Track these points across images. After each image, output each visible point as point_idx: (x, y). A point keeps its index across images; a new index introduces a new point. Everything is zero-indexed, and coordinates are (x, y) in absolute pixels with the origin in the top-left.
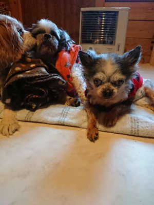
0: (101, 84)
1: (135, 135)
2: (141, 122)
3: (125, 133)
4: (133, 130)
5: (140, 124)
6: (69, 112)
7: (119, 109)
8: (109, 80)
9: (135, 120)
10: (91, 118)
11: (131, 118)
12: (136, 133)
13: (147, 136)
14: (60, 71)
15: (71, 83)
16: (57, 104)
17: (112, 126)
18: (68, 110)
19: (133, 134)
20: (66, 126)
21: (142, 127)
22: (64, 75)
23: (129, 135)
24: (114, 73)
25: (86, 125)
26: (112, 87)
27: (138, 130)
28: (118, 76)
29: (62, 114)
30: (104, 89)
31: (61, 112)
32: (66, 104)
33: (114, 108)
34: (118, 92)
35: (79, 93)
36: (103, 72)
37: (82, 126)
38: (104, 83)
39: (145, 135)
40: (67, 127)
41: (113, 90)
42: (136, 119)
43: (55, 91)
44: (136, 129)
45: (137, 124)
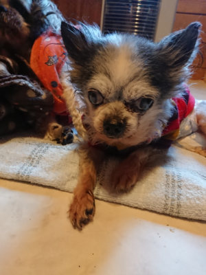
0: (102, 103)
1: (172, 214)
2: (185, 185)
3: (151, 208)
4: (169, 203)
5: (183, 191)
6: (44, 155)
7: (143, 156)
8: (119, 96)
9: (174, 181)
10: (85, 172)
11: (167, 176)
13: (197, 218)
14: (37, 72)
15: (60, 98)
16: (28, 136)
17: (126, 190)
18: (44, 152)
19: (168, 212)
20: (34, 184)
21: (188, 198)
22: (46, 80)
23: (159, 213)
24: (131, 80)
25: (73, 184)
27: (179, 206)
28: (142, 88)
29: (29, 158)
30: (106, 115)
31: (28, 154)
32: (46, 137)
34: (139, 124)
35: (74, 118)
36: (108, 75)
37: (66, 187)
38: (108, 102)
39: (193, 216)
40: (34, 186)
41: (125, 119)
42: (176, 179)
43: (25, 110)
44: (175, 203)
45: (177, 190)
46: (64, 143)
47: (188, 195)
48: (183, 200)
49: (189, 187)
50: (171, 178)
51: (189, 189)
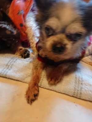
2: (85, 84)
3: (67, 93)
4: (76, 92)
5: (83, 86)
6: (15, 64)
7: (65, 67)
9: (79, 81)
11: (76, 78)
12: (79, 95)
15: (24, 32)
18: (14, 62)
19: (75, 96)
20: (9, 78)
21: (86, 90)
23: (71, 96)
26: (66, 41)
27: (81, 93)
33: (60, 66)
37: (25, 81)
41: (65, 45)
42: (80, 80)
44: (79, 92)
45: (80, 85)
46: (25, 58)
47: (86, 89)
48: (83, 91)
49: (86, 84)
50: (78, 79)
51: (86, 86)
